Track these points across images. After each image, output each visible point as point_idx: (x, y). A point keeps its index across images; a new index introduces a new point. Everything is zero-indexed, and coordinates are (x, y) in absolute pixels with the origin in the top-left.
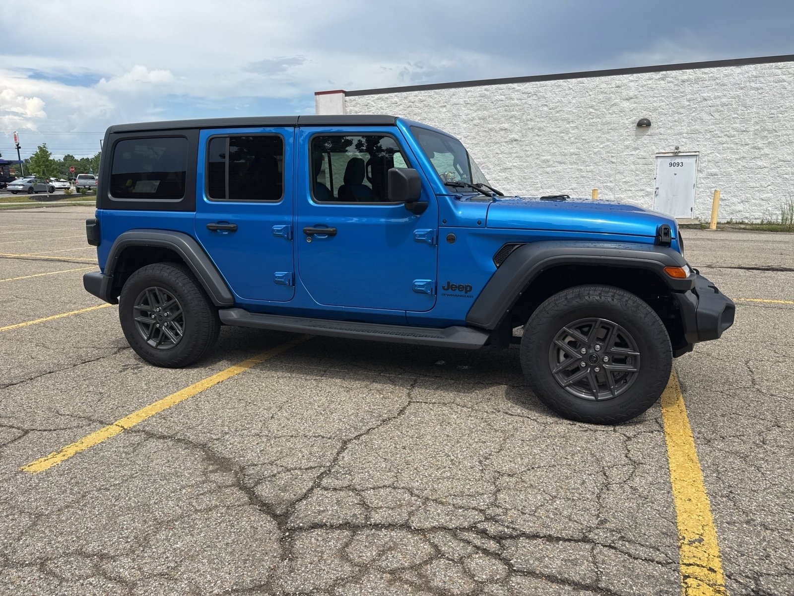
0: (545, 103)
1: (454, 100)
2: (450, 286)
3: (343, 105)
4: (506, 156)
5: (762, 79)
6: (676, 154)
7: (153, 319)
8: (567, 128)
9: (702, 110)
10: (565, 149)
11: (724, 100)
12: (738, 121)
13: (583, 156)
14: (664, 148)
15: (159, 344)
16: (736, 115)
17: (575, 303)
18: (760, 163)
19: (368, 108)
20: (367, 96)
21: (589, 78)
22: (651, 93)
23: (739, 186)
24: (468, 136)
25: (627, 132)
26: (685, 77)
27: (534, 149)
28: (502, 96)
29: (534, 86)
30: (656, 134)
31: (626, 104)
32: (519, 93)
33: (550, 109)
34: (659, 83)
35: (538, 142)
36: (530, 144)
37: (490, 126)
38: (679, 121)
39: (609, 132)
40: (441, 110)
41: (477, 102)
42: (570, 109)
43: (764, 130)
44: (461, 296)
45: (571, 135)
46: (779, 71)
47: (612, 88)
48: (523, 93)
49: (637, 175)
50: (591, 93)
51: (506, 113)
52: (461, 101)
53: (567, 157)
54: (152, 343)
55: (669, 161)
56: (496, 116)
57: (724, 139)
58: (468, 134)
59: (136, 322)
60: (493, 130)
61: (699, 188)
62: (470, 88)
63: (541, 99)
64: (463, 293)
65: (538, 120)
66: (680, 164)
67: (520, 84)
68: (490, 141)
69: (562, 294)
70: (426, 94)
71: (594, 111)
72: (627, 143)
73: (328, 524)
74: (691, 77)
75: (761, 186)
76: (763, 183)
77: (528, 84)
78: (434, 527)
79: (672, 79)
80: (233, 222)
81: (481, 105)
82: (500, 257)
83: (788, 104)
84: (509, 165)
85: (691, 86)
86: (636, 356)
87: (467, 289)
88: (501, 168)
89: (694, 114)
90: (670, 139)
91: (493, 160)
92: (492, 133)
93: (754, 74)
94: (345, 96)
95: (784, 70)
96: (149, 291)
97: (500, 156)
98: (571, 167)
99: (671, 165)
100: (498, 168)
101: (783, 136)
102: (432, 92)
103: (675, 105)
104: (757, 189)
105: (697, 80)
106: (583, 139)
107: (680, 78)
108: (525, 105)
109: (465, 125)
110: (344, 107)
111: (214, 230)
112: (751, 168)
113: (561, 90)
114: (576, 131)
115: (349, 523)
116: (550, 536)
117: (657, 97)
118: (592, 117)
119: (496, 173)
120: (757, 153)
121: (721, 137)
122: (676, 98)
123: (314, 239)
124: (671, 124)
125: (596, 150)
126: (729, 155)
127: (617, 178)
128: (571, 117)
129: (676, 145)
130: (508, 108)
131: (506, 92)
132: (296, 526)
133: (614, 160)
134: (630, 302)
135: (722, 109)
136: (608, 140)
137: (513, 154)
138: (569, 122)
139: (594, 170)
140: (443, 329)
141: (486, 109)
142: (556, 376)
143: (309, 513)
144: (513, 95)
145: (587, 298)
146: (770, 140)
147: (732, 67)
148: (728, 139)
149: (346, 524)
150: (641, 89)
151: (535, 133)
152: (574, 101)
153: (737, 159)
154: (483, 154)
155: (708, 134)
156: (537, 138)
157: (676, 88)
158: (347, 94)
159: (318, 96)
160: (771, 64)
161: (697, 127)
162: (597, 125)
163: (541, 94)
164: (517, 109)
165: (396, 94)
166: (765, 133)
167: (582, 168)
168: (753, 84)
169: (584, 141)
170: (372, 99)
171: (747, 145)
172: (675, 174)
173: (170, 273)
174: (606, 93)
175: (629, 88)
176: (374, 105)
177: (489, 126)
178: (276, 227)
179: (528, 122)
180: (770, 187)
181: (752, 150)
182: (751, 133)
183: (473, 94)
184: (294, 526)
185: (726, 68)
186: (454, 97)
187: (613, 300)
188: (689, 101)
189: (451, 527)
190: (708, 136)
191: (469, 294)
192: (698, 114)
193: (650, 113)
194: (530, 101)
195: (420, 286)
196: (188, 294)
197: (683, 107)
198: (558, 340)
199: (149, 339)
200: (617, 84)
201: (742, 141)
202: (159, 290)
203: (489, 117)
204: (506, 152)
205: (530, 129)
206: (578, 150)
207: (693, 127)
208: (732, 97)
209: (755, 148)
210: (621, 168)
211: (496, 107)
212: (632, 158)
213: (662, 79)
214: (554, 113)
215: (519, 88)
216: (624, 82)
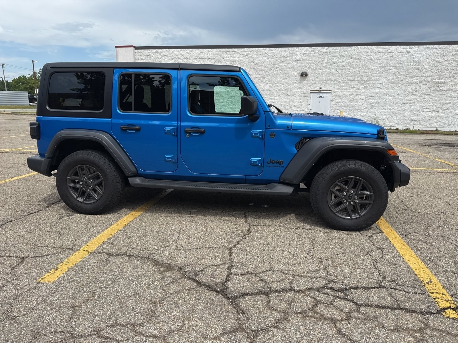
0: (252, 61)
1: (201, 56)
2: (271, 162)
3: (134, 54)
5: (361, 54)
6: (320, 91)
7: (81, 185)
8: (264, 75)
9: (333, 69)
10: (263, 87)
11: (343, 64)
12: (350, 75)
13: (273, 91)
14: (314, 88)
15: (85, 200)
16: (349, 72)
17: (342, 169)
18: (360, 97)
19: (149, 57)
20: (148, 50)
21: (275, 48)
22: (308, 58)
23: (351, 108)
25: (296, 78)
26: (324, 51)
28: (229, 56)
29: (246, 51)
30: (310, 80)
31: (295, 64)
32: (238, 54)
33: (255, 64)
34: (311, 53)
38: (321, 74)
39: (286, 79)
40: (194, 61)
41: (215, 58)
42: (266, 65)
43: (362, 80)
44: (277, 167)
45: (266, 80)
46: (369, 51)
47: (288, 54)
48: (240, 54)
49: (301, 102)
50: (277, 57)
52: (206, 57)
53: (264, 91)
54: (80, 199)
55: (316, 95)
57: (344, 84)
59: (68, 187)
61: (331, 109)
62: (210, 49)
63: (250, 58)
64: (278, 165)
65: (249, 70)
66: (322, 97)
67: (239, 49)
69: (335, 164)
70: (185, 51)
71: (278, 67)
72: (295, 85)
73: (250, 293)
74: (327, 51)
75: (361, 109)
76: (362, 107)
77: (243, 49)
78: (306, 289)
79: (318, 51)
80: (138, 125)
81: (217, 60)
82: (299, 146)
83: (373, 68)
85: (327, 56)
86: (371, 195)
87: (281, 163)
89: (328, 71)
90: (317, 83)
93: (357, 51)
94: (135, 49)
95: (371, 50)
96: (79, 167)
98: (266, 97)
99: (318, 97)
101: (371, 83)
102: (188, 50)
103: (320, 65)
104: (359, 110)
105: (330, 53)
106: (273, 82)
107: (322, 51)
108: (242, 61)
110: (135, 56)
111: (124, 130)
112: (356, 100)
113: (261, 54)
114: (269, 77)
115: (261, 291)
116: (364, 287)
117: (310, 60)
118: (277, 70)
119: (226, 99)
120: (359, 92)
121: (342, 83)
122: (320, 61)
123: (191, 135)
124: (318, 75)
125: (279, 88)
126: (346, 92)
127: (290, 103)
128: (266, 70)
129: (320, 86)
130: (232, 62)
131: (231, 53)
132: (234, 296)
133: (289, 94)
134: (369, 168)
135: (342, 68)
136: (286, 83)
138: (265, 72)
139: (279, 99)
140: (265, 185)
142: (331, 207)
143: (236, 288)
144: (235, 55)
145: (348, 166)
146: (365, 86)
147: (347, 47)
148: (345, 84)
149: (259, 292)
150: (302, 56)
152: (268, 61)
153: (350, 95)
155: (336, 81)
157: (320, 56)
158: (136, 48)
159: (117, 48)
160: (365, 46)
161: (330, 77)
162: (280, 74)
163: (250, 55)
164: (237, 63)
165: (167, 50)
166: (363, 82)
167: (272, 97)
168: (357, 56)
169: (273, 83)
170: (152, 52)
171: (354, 88)
172: (320, 102)
173: (94, 156)
174: (284, 57)
175: (297, 55)
176: (153, 55)
178: (167, 128)
180: (365, 110)
181: (357, 90)
182: (356, 81)
183: (212, 53)
184: (232, 296)
185: (344, 47)
186: (201, 54)
187: (361, 167)
188: (326, 63)
189: (315, 288)
190: (336, 82)
191: (282, 165)
192: (331, 71)
193: (307, 69)
194: (244, 59)
195: (254, 162)
196: (107, 169)
197: (323, 67)
198: (332, 188)
199: (78, 197)
200: (290, 52)
201: (352, 86)
202: (86, 167)
206: (270, 88)
207: (328, 78)
208: (347, 63)
209: (358, 89)
210: (292, 98)
211: (226, 61)
212: (298, 93)
213: (313, 51)
214: (257, 66)
215: (238, 51)
216: (294, 51)
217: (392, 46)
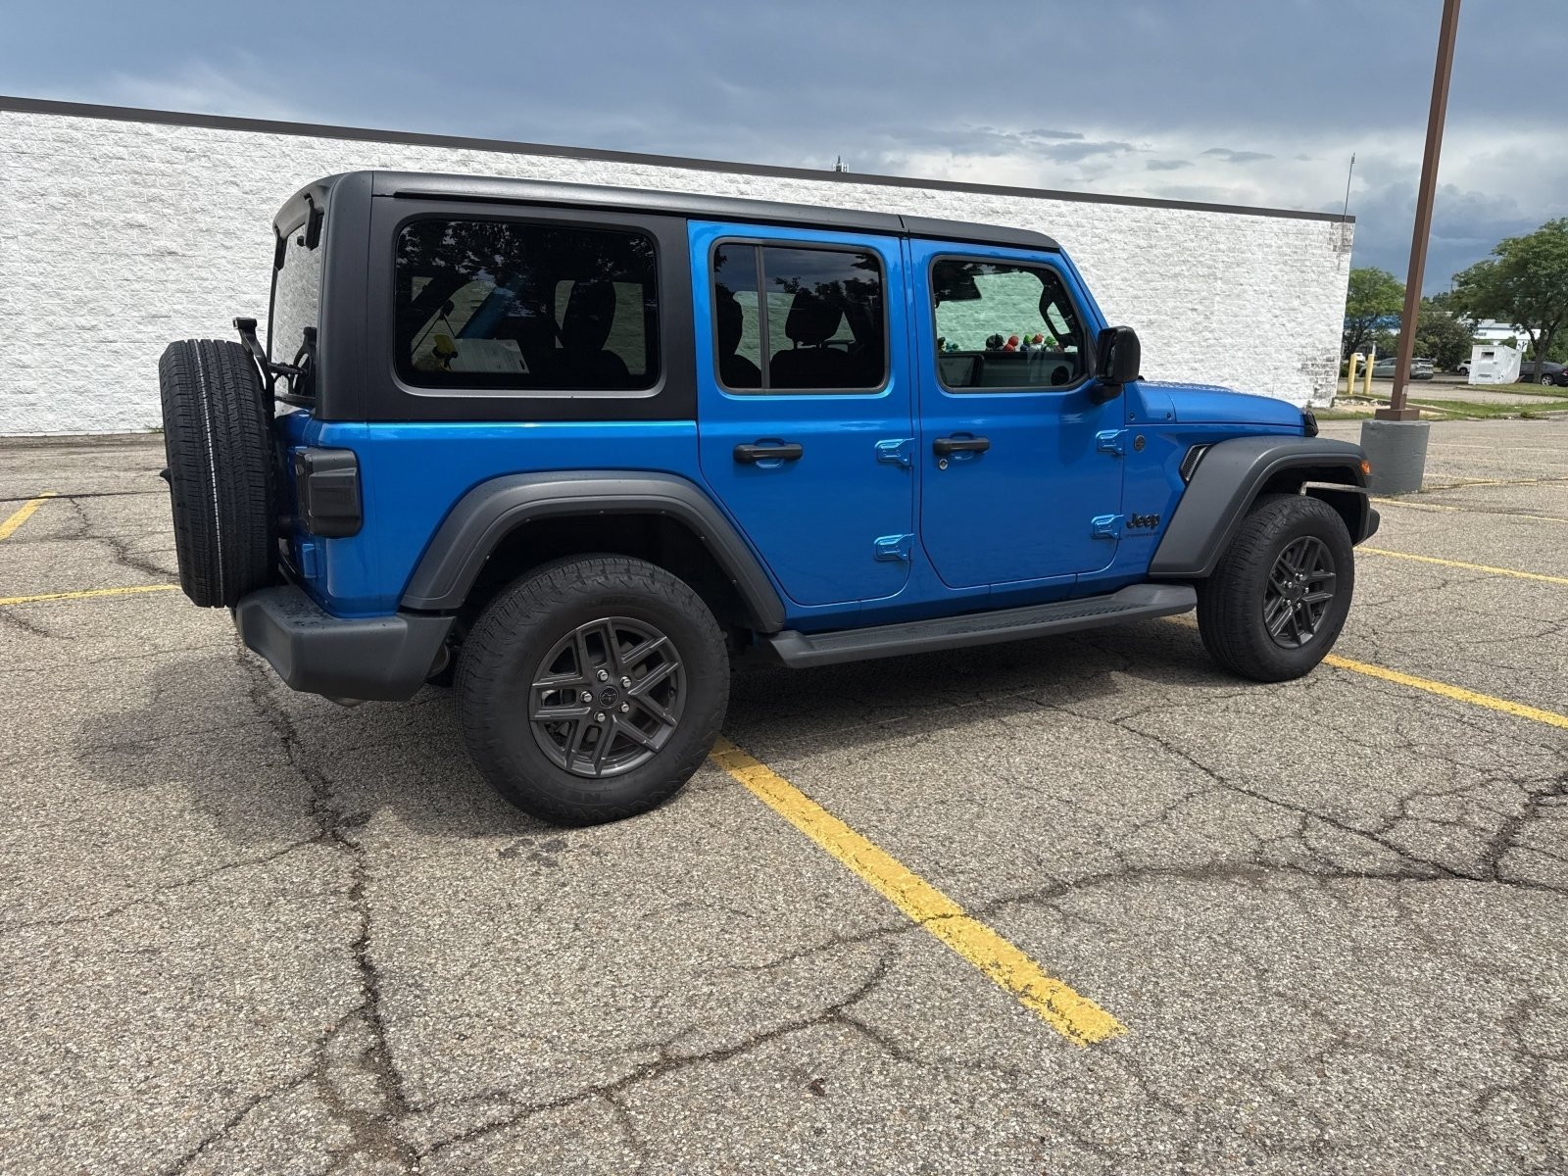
0: (232, 179)
2: (1135, 522)
4: (152, 288)
15: (602, 764)
21: (322, 140)
24: (35, 233)
27: (219, 276)
28: (121, 149)
29: (200, 137)
32: (163, 147)
35: (229, 262)
36: (210, 264)
37: (98, 215)
41: (52, 152)
44: (1147, 534)
48: (174, 149)
51: (135, 189)
56: (110, 193)
58: (36, 226)
59: (533, 724)
60: (107, 225)
62: (25, 115)
63: (221, 169)
64: (1148, 529)
65: (222, 213)
68: (100, 250)
74: (511, 167)
77: (183, 129)
80: (794, 440)
82: (1188, 467)
84: (165, 309)
86: (1332, 578)
87: (1155, 522)
88: (143, 314)
91: (118, 293)
92: (106, 233)
96: (583, 633)
97: (137, 286)
100: (135, 314)
107: (493, 165)
108: (183, 177)
109: (22, 205)
111: (744, 462)
113: (266, 154)
119: (129, 324)
123: (952, 463)
130: (137, 176)
131: (130, 139)
137: (168, 285)
140: (1111, 596)
141: (77, 171)
142: (1269, 625)
144: (148, 151)
151: (216, 241)
154: (87, 279)
156: (223, 252)
163: (221, 157)
164: (164, 182)
177: (92, 212)
178: (883, 444)
179: (197, 216)
191: (1156, 529)
194: (194, 168)
195: (1103, 527)
198: (1272, 575)
199: (570, 760)
200: (382, 161)
203: (91, 193)
204: (149, 277)
205: (202, 231)
211: (108, 171)
214: (255, 202)
215: (161, 136)
216: (396, 157)
217: (699, 172)
